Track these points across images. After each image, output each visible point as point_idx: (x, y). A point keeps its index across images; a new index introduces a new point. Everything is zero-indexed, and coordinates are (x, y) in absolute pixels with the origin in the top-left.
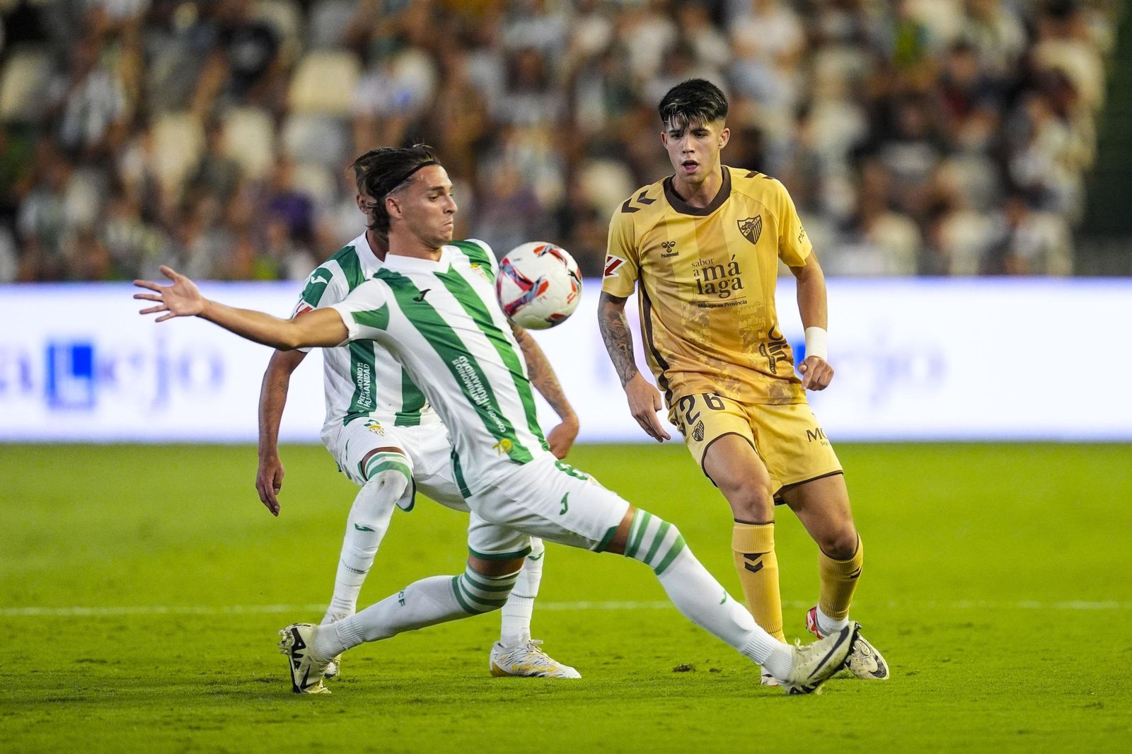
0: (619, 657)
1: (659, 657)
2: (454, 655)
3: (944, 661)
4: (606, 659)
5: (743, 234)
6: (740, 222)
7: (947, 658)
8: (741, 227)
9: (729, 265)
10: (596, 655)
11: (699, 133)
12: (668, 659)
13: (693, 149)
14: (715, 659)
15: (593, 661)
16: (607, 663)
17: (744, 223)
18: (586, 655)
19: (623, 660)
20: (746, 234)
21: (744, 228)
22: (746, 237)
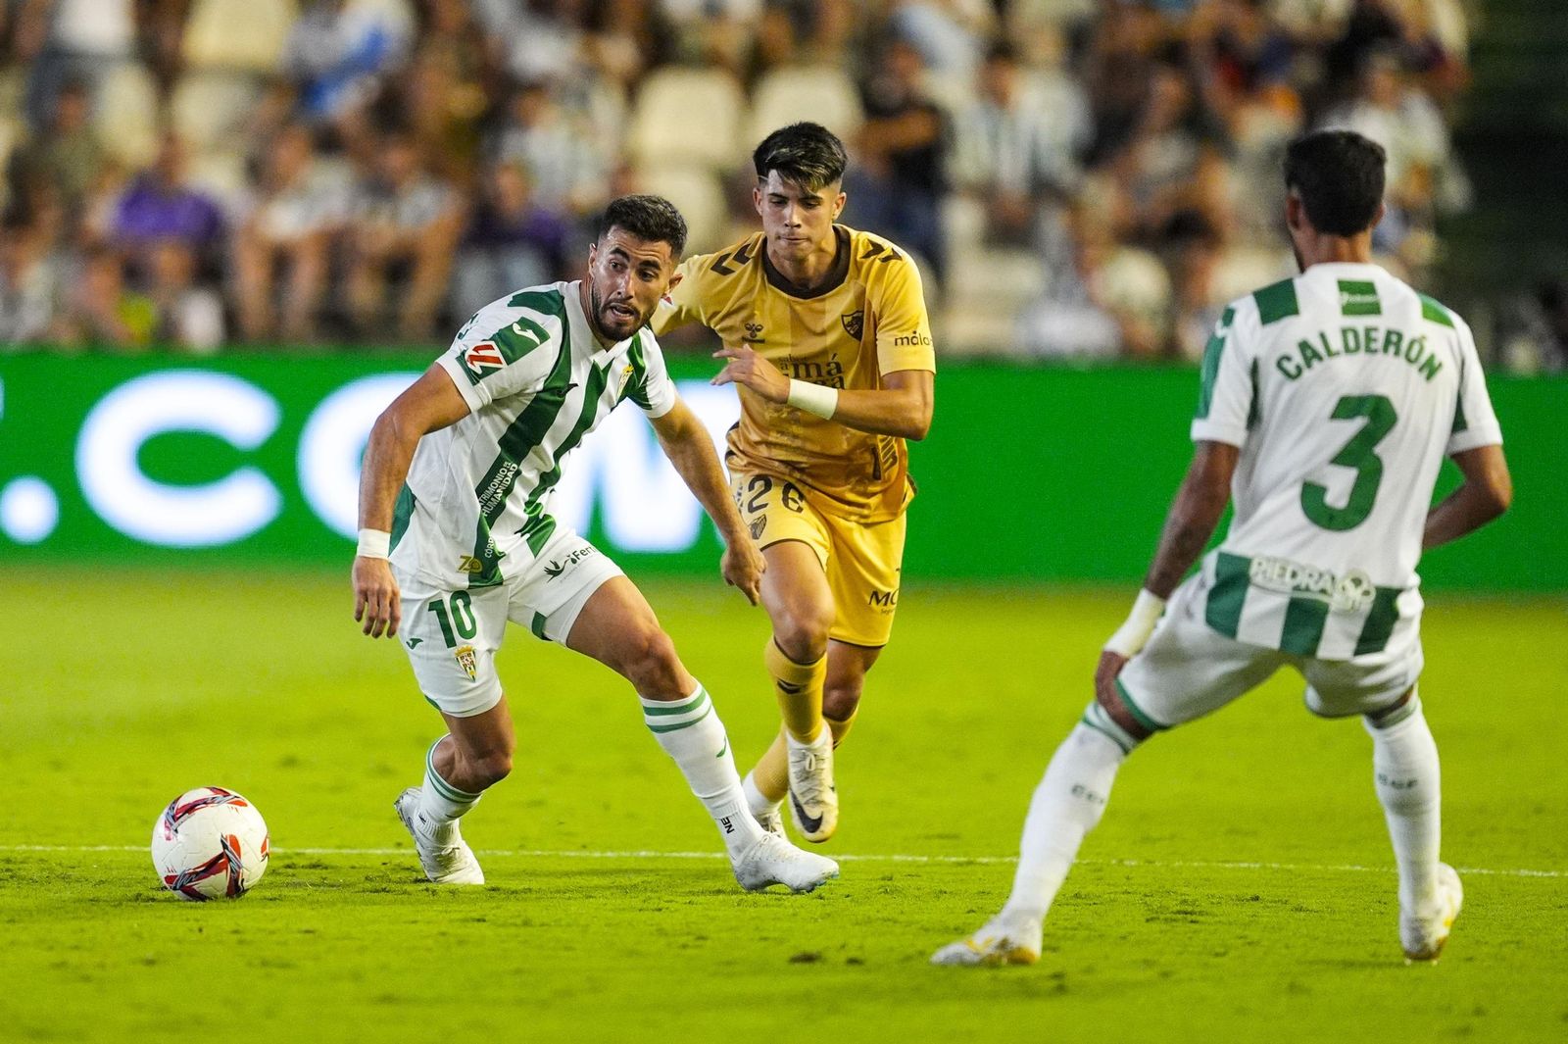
0: (701, 938)
1: (766, 939)
2: (443, 929)
3: (1217, 955)
4: (683, 940)
5: (849, 332)
6: (845, 318)
7: (1222, 950)
8: (846, 323)
9: (828, 365)
10: (666, 935)
11: (808, 202)
12: (780, 941)
13: (800, 222)
14: (855, 942)
15: (662, 941)
16: (685, 946)
17: (850, 318)
18: (651, 934)
19: (709, 943)
20: (852, 332)
21: (850, 324)
22: (853, 335)
